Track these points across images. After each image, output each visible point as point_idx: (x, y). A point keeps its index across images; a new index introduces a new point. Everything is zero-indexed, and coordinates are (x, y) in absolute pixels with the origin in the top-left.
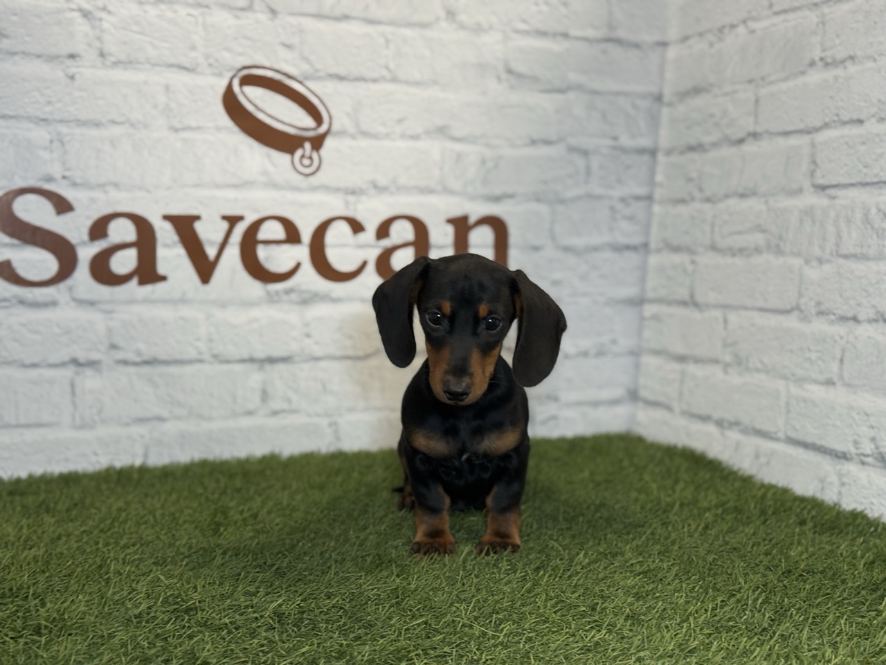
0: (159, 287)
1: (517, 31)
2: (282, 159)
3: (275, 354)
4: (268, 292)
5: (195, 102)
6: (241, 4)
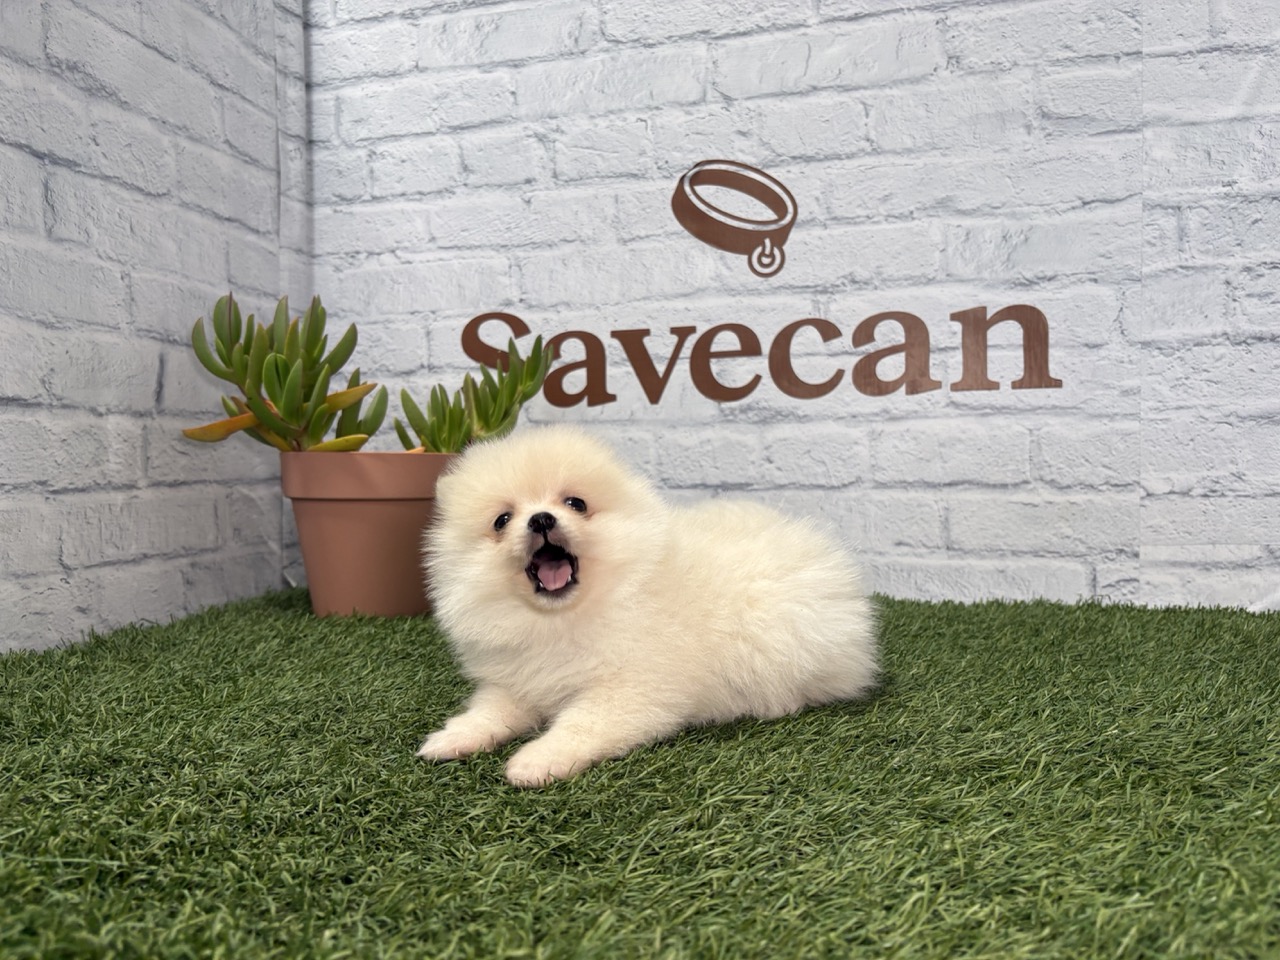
0: (609, 406)
1: (1056, 62)
2: (739, 260)
3: (731, 479)
4: (722, 411)
5: (644, 209)
6: (692, 99)
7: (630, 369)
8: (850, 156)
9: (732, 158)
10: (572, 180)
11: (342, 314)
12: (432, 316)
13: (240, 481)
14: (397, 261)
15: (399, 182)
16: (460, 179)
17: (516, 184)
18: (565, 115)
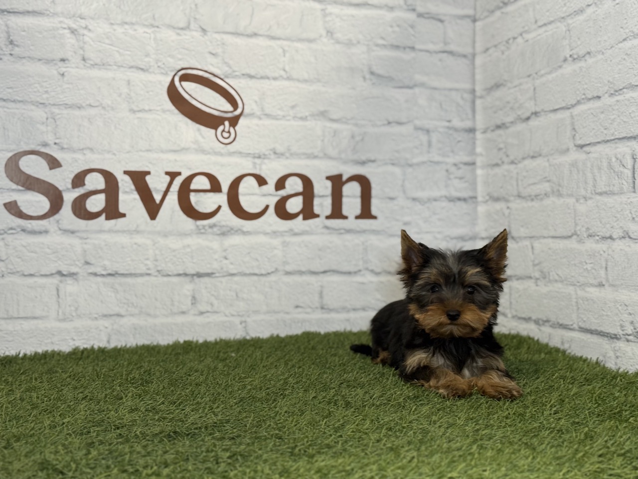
0: (121, 221)
1: (377, 45)
2: (209, 132)
3: (202, 271)
4: (197, 226)
5: (148, 92)
6: (182, 25)
7: (137, 197)
8: (275, 79)
9: (206, 69)
10: (96, 64)
17: (54, 60)
18: (92, 18)
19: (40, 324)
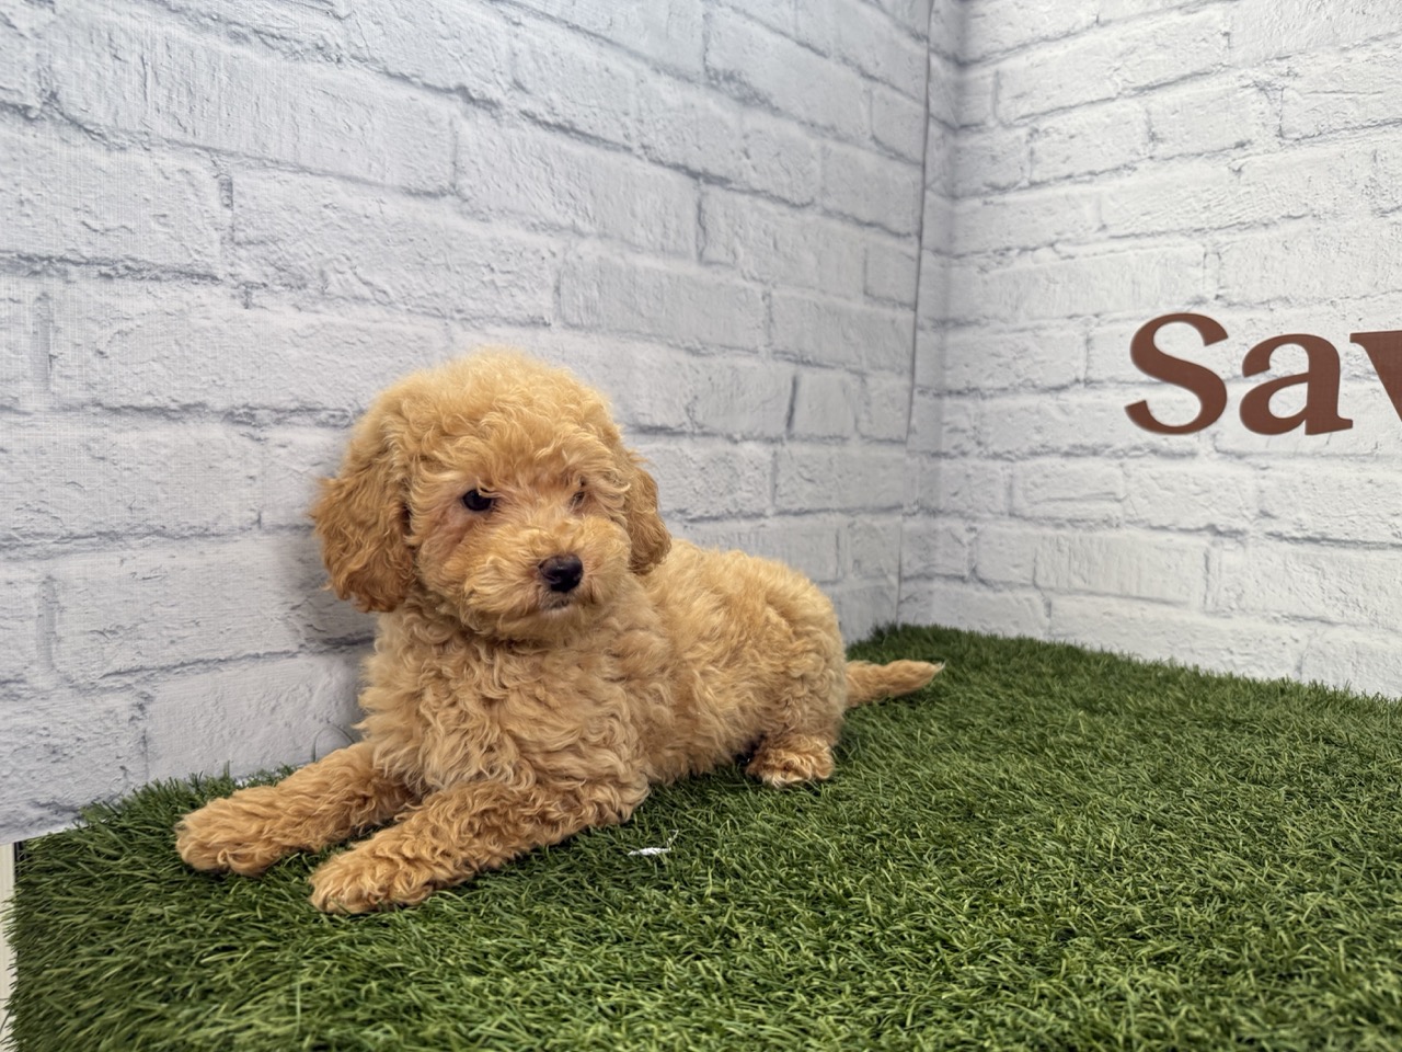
0: (1340, 435)
7: (1380, 385)
10: (1304, 137)
11: (984, 321)
12: (1096, 320)
13: (864, 509)
14: (1055, 256)
15: (1064, 162)
16: (1145, 151)
17: (1224, 149)
18: (1301, 54)
19: (1174, 615)
